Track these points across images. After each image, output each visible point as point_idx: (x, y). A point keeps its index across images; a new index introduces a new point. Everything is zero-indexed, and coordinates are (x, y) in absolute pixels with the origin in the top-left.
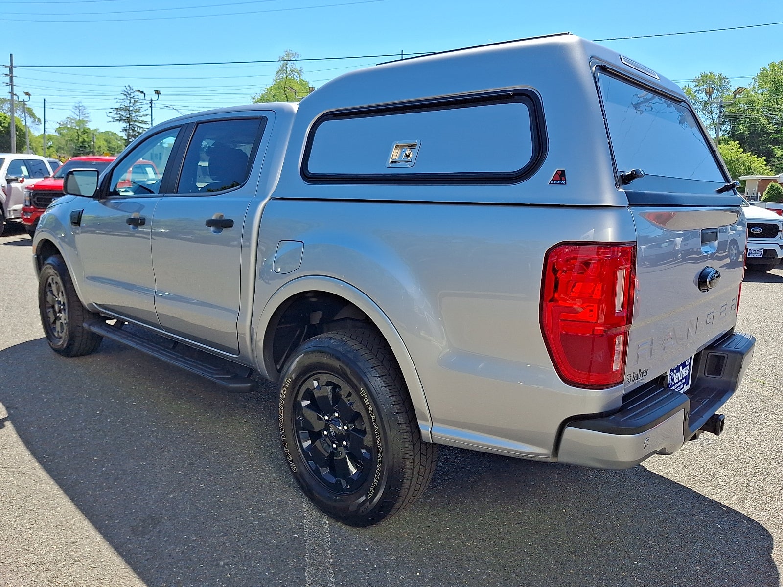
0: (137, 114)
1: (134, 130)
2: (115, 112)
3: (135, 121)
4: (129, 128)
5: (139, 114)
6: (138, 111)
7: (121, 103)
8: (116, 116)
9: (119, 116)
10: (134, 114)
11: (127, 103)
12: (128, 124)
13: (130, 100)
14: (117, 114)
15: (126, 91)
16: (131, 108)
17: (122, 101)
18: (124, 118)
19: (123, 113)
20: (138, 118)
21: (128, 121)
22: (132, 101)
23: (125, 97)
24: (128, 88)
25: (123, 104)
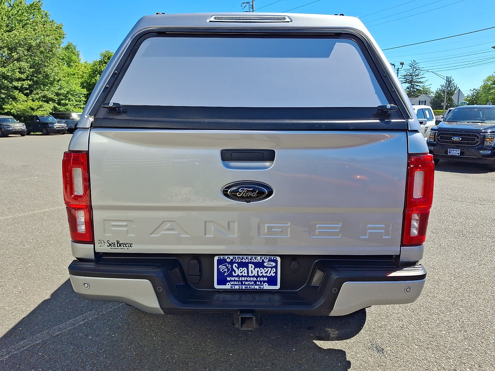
0: (417, 77)
1: (413, 88)
2: (403, 77)
3: (415, 82)
4: (411, 87)
5: (418, 77)
6: (417, 75)
7: (407, 72)
8: (404, 80)
9: (405, 80)
10: (414, 78)
11: (411, 71)
12: (410, 84)
13: (413, 69)
14: (404, 79)
15: (411, 63)
16: (414, 74)
17: (408, 70)
18: (408, 81)
19: (408, 77)
20: (417, 80)
21: (411, 82)
22: (415, 70)
23: (410, 68)
24: (413, 62)
25: (409, 72)
